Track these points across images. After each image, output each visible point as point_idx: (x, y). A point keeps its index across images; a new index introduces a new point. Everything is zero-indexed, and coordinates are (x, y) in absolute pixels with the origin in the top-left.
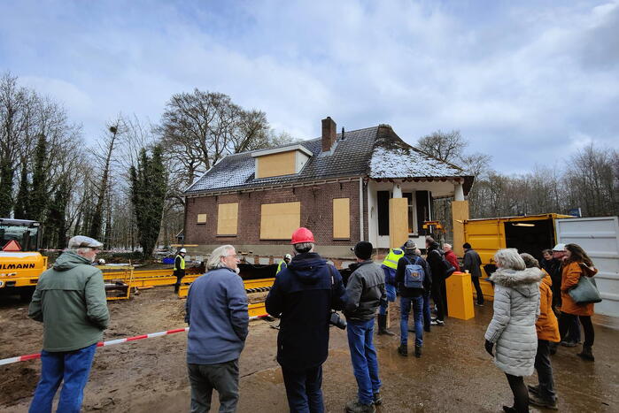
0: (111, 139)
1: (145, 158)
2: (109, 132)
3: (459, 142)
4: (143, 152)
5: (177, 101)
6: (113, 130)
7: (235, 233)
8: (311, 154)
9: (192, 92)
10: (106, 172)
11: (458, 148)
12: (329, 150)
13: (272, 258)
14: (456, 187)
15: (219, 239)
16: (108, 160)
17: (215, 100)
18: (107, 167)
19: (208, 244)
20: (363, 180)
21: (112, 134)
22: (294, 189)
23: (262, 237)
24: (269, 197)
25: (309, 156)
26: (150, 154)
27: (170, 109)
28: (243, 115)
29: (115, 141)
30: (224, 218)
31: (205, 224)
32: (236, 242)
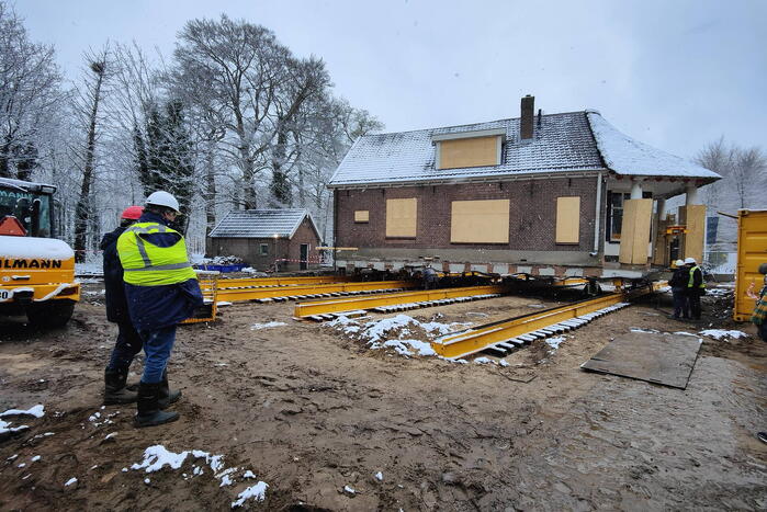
0: (96, 83)
2: (91, 71)
5: (195, 32)
6: (98, 68)
7: (413, 234)
8: (504, 141)
9: (218, 20)
10: (92, 135)
12: (532, 137)
13: (468, 264)
15: (390, 242)
16: (94, 117)
17: (253, 36)
18: (93, 128)
19: (373, 247)
20: (603, 177)
22: (501, 183)
23: (453, 240)
24: (463, 192)
27: (183, 43)
28: (292, 64)
30: (396, 217)
31: (366, 223)
32: (415, 246)
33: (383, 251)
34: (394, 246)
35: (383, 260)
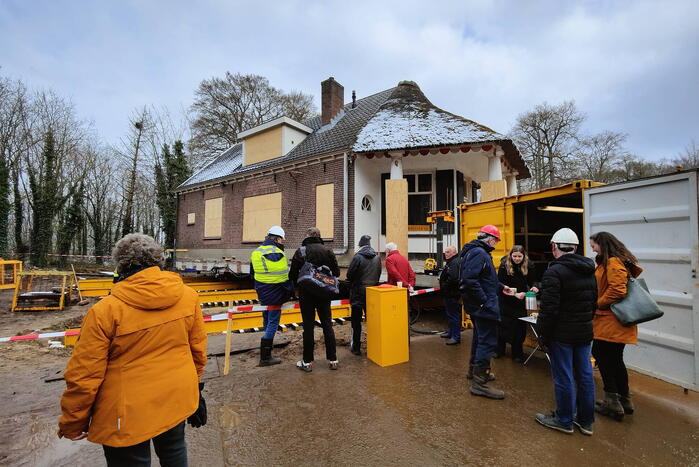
0: (137, 137)
1: (167, 155)
2: (134, 128)
3: (574, 117)
4: (166, 149)
5: (207, 88)
6: (139, 126)
7: (220, 235)
8: (310, 131)
9: (223, 78)
11: (573, 125)
12: (329, 122)
14: (491, 160)
15: (206, 243)
16: (135, 161)
17: (249, 84)
18: (135, 168)
19: (197, 248)
20: (348, 157)
21: (138, 131)
22: (275, 175)
23: (245, 239)
24: (250, 188)
25: (308, 134)
26: (171, 151)
27: (198, 98)
29: (142, 138)
30: (211, 217)
31: (193, 225)
32: (220, 247)
33: (201, 251)
34: (208, 247)
35: (202, 262)
